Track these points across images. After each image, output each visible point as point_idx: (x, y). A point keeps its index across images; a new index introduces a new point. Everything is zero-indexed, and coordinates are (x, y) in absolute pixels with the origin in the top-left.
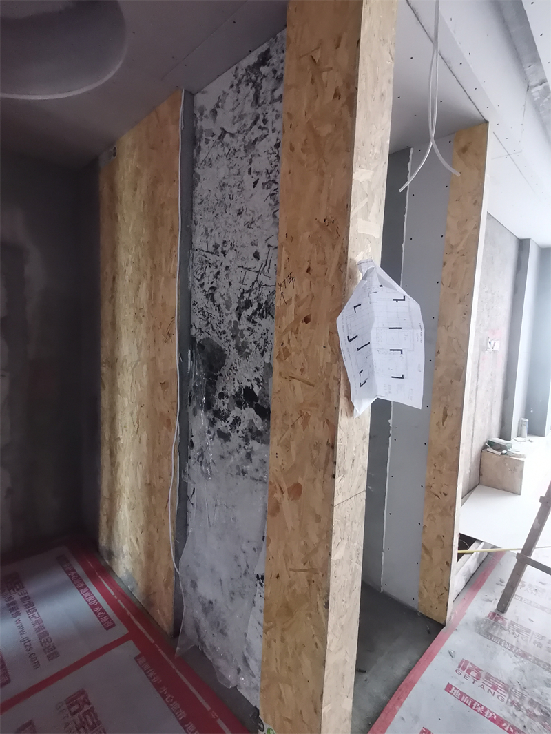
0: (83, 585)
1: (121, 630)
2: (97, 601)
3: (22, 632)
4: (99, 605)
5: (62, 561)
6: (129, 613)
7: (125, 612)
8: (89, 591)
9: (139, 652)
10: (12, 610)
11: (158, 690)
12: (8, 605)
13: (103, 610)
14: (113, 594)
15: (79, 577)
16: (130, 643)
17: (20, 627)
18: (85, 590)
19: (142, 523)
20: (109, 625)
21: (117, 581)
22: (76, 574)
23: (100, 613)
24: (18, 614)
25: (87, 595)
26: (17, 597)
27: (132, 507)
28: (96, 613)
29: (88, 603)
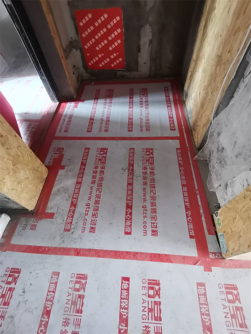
0: (170, 105)
1: (177, 134)
2: (173, 116)
3: (141, 115)
4: (173, 118)
5: (166, 90)
6: (183, 128)
7: (182, 127)
8: (171, 109)
9: (179, 147)
10: (141, 104)
11: (179, 167)
12: (140, 102)
13: (173, 121)
14: (181, 115)
15: (170, 101)
16: (178, 141)
17: (141, 112)
18: (170, 108)
19: (206, 84)
20: (173, 129)
21: (185, 110)
22: (169, 99)
23: (172, 122)
24: (142, 107)
25: (170, 111)
26: (144, 100)
27: (204, 71)
28: (170, 121)
29: (169, 114)
